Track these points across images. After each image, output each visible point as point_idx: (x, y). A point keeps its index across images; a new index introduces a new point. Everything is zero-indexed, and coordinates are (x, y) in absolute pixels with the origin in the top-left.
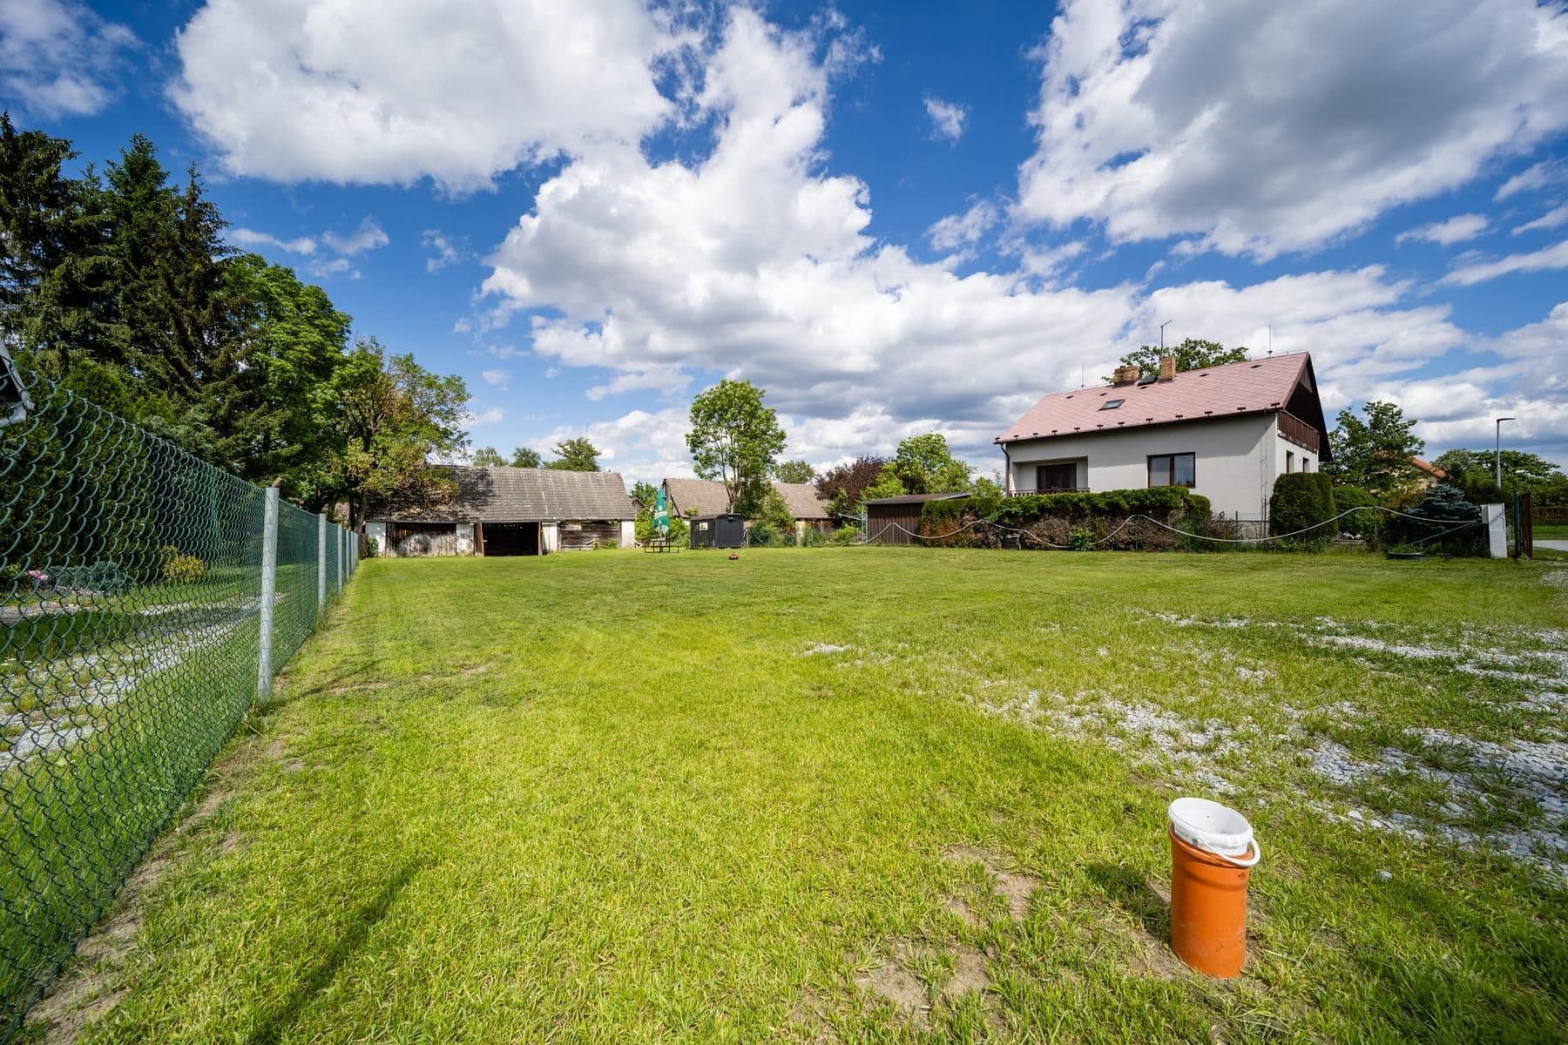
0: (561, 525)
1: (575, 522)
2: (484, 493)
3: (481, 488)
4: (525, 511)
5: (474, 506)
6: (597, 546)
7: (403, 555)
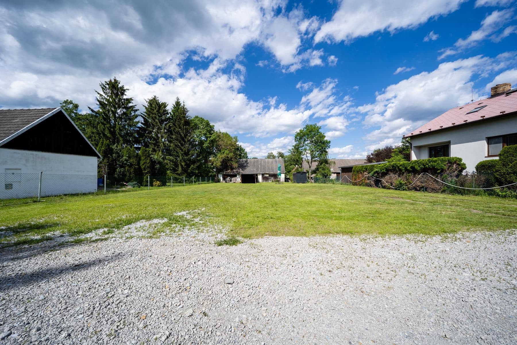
0: (263, 175)
1: (267, 174)
2: (245, 166)
3: (245, 165)
4: (254, 171)
5: (242, 170)
6: (273, 181)
7: (226, 182)
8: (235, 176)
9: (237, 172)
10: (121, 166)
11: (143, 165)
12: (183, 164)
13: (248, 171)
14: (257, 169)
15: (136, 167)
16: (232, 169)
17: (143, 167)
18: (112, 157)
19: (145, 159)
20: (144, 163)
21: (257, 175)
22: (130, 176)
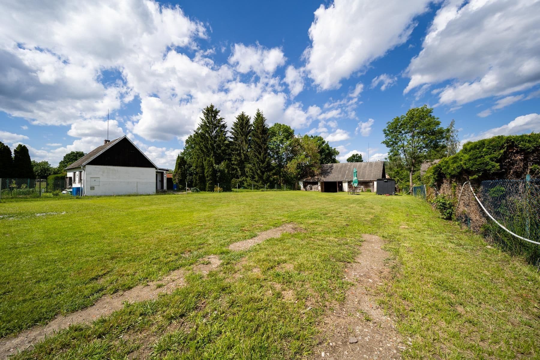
0: (349, 182)
3: (329, 170)
4: (338, 178)
5: (324, 177)
6: (362, 191)
7: (306, 190)
8: (316, 183)
9: (318, 179)
10: (191, 174)
11: (206, 173)
12: (259, 172)
13: (331, 178)
14: (343, 176)
15: (201, 175)
16: (313, 175)
17: (206, 175)
18: (185, 167)
19: (209, 168)
20: (207, 172)
21: (341, 183)
22: (196, 183)
